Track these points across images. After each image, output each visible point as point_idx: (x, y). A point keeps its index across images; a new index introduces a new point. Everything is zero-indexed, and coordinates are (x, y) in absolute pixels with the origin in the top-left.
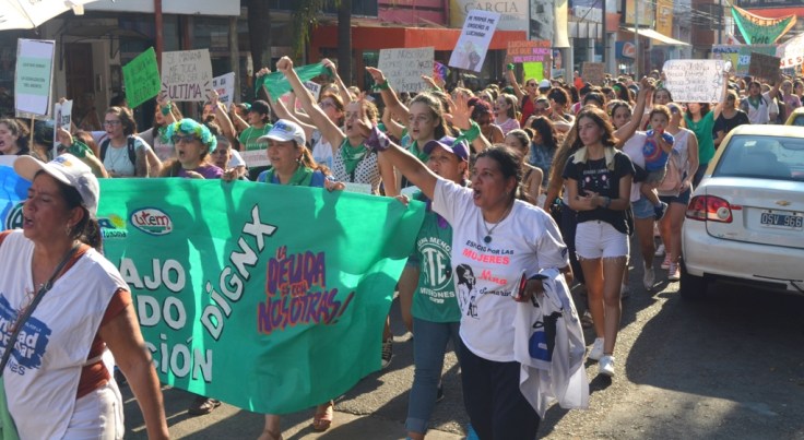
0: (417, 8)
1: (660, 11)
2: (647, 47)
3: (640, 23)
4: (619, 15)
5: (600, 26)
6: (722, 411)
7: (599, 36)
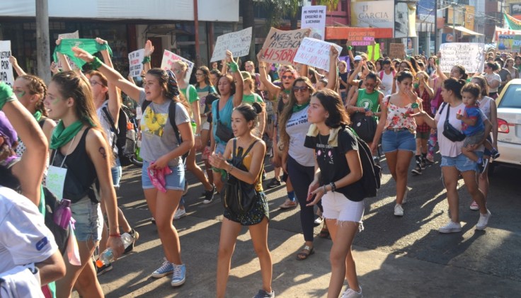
0: (333, 16)
1: (467, 16)
2: (459, 37)
3: (456, 23)
4: (444, 19)
5: (434, 25)
6: (502, 237)
7: (433, 30)
